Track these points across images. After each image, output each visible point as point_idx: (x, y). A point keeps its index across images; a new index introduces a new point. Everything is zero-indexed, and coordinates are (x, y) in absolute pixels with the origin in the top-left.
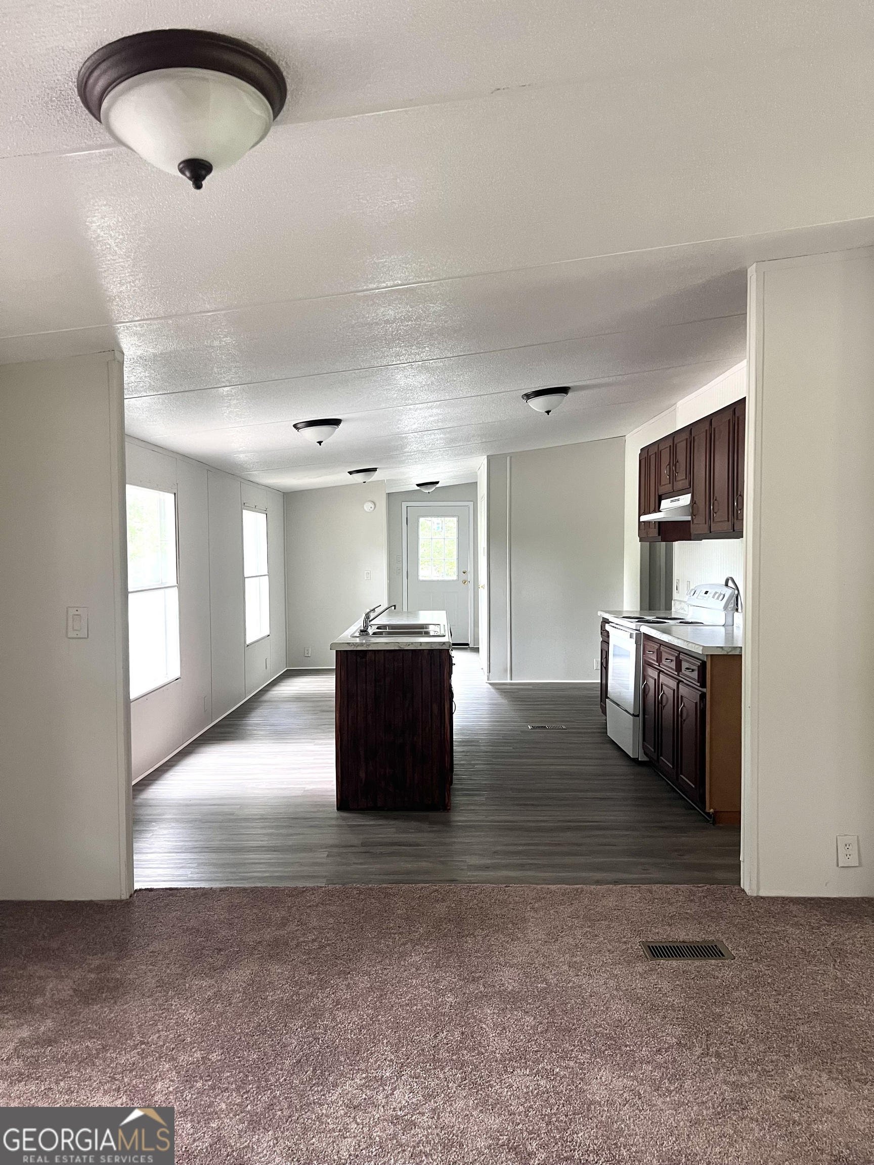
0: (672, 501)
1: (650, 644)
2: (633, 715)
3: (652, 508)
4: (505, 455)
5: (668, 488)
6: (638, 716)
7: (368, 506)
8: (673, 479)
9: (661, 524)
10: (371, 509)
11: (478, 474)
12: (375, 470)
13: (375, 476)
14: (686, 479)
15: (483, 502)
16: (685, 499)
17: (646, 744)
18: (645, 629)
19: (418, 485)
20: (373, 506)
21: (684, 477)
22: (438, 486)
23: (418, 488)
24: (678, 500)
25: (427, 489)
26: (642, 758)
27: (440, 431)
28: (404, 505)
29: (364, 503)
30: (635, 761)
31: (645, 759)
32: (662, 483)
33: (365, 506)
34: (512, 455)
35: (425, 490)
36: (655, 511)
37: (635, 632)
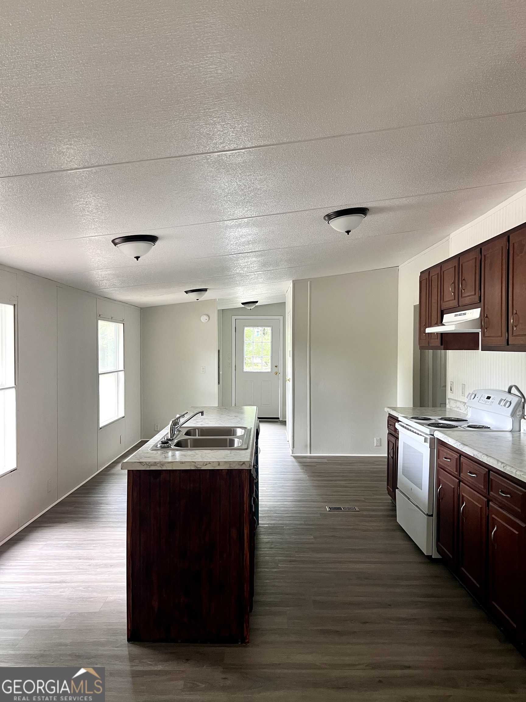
0: (456, 315)
1: (442, 448)
2: (427, 515)
3: (433, 323)
4: (306, 280)
5: (454, 303)
6: (432, 516)
7: (204, 319)
8: (458, 295)
9: (443, 335)
10: (206, 321)
11: (286, 295)
12: (205, 290)
13: (206, 296)
14: (475, 294)
15: (289, 316)
16: (475, 314)
17: (439, 543)
18: (439, 435)
19: (243, 304)
20: (208, 319)
21: (474, 293)
22: (257, 304)
23: (243, 306)
24: (465, 314)
25: (249, 307)
26: (436, 555)
27: (252, 254)
28: (234, 318)
29: (201, 316)
30: (429, 557)
31: (439, 556)
32: (445, 300)
33: (202, 319)
34: (312, 281)
35: (248, 307)
36: (437, 324)
37: (428, 437)
